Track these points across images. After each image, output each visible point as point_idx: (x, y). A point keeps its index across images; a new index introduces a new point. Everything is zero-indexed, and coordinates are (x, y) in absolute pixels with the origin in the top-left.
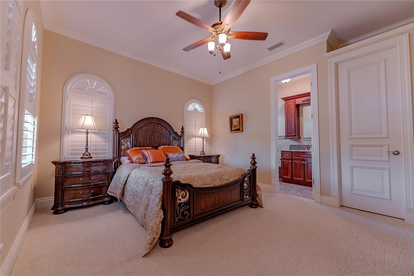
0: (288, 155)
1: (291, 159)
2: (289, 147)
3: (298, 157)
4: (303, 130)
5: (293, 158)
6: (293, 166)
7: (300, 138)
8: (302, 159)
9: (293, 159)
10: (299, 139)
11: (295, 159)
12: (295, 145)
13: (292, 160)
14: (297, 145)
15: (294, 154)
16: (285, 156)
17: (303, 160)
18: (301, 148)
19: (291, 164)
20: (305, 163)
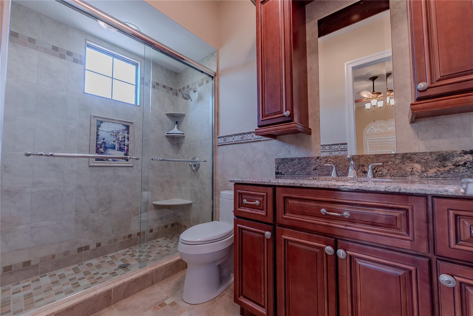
0: (257, 202)
1: (270, 221)
2: (274, 165)
3: (304, 214)
4: (317, 103)
5: (279, 220)
6: (278, 258)
7: (309, 132)
8: (321, 229)
9: (280, 225)
10: (305, 136)
11: (286, 222)
12: (292, 160)
13: (274, 226)
14: (300, 159)
15: (285, 198)
16: (247, 206)
17: (331, 236)
18: (314, 167)
19: (271, 245)
20: (341, 253)
